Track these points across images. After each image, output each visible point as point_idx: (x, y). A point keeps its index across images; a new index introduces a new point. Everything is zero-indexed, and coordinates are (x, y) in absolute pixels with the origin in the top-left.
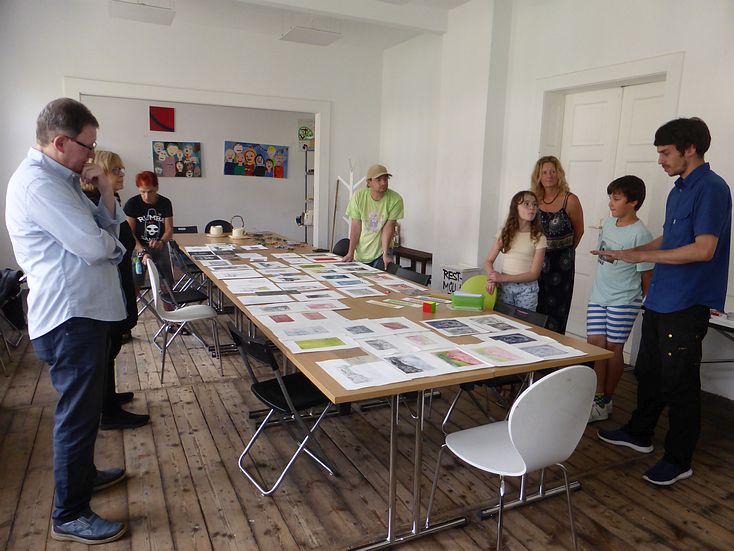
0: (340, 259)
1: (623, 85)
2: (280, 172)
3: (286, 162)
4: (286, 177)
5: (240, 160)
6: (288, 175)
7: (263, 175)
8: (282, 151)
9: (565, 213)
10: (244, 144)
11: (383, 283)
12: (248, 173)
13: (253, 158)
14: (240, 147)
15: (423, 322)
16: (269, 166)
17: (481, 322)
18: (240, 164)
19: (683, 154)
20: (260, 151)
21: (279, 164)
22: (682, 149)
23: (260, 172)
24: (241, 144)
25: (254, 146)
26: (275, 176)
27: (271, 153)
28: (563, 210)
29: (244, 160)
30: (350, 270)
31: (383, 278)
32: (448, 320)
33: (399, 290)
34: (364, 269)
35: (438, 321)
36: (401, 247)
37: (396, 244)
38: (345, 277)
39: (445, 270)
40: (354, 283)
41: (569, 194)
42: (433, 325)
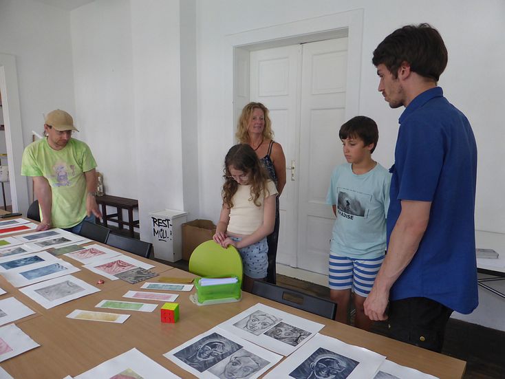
0: (33, 226)
1: (302, 41)
9: (270, 160)
11: (92, 263)
15: (170, 355)
19: (396, 76)
28: (268, 157)
30: (46, 244)
31: (92, 252)
32: (207, 338)
33: (116, 276)
34: (64, 240)
35: (191, 346)
36: (105, 195)
37: (100, 193)
38: (37, 259)
39: (154, 218)
40: (49, 270)
41: (272, 142)
42: (189, 363)
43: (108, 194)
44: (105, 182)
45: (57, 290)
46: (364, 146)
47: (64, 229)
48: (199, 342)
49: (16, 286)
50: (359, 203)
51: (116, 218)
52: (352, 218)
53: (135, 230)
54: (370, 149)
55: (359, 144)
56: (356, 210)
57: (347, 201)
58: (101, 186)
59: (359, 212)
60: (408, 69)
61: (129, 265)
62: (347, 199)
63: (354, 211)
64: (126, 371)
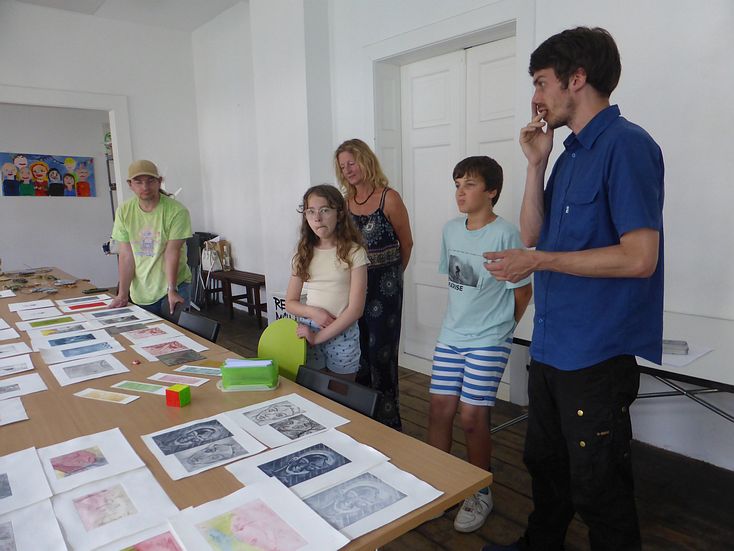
1: (466, 45)
2: (84, 189)
3: (92, 176)
4: (95, 196)
5: (26, 176)
6: (98, 193)
7: (61, 194)
8: (85, 163)
9: (382, 214)
10: (28, 156)
11: (142, 344)
12: (39, 193)
13: (44, 174)
14: (24, 160)
16: (69, 183)
17: (260, 419)
18: (27, 182)
19: (566, 86)
20: (55, 164)
21: (83, 180)
22: (564, 77)
23: (57, 190)
24: (23, 155)
25: (44, 157)
26: (80, 195)
27: (70, 166)
28: (380, 211)
29: (31, 176)
30: (111, 321)
31: (152, 332)
32: (201, 424)
33: (158, 357)
34: (133, 318)
35: (178, 431)
36: (233, 270)
37: (227, 267)
38: (90, 337)
39: (276, 299)
40: (93, 349)
41: (387, 189)
42: (162, 446)
43: (236, 268)
44: (233, 253)
45: (87, 368)
46: (485, 191)
47: (140, 306)
48: (190, 428)
49: (46, 363)
50: (472, 269)
51: (245, 300)
52: (461, 289)
53: (263, 314)
54: (492, 196)
55: (479, 186)
56: (466, 278)
57: (457, 267)
58: (228, 258)
59: (470, 282)
60: (582, 79)
61: (182, 346)
62: (457, 264)
63: (464, 280)
64: (91, 449)
